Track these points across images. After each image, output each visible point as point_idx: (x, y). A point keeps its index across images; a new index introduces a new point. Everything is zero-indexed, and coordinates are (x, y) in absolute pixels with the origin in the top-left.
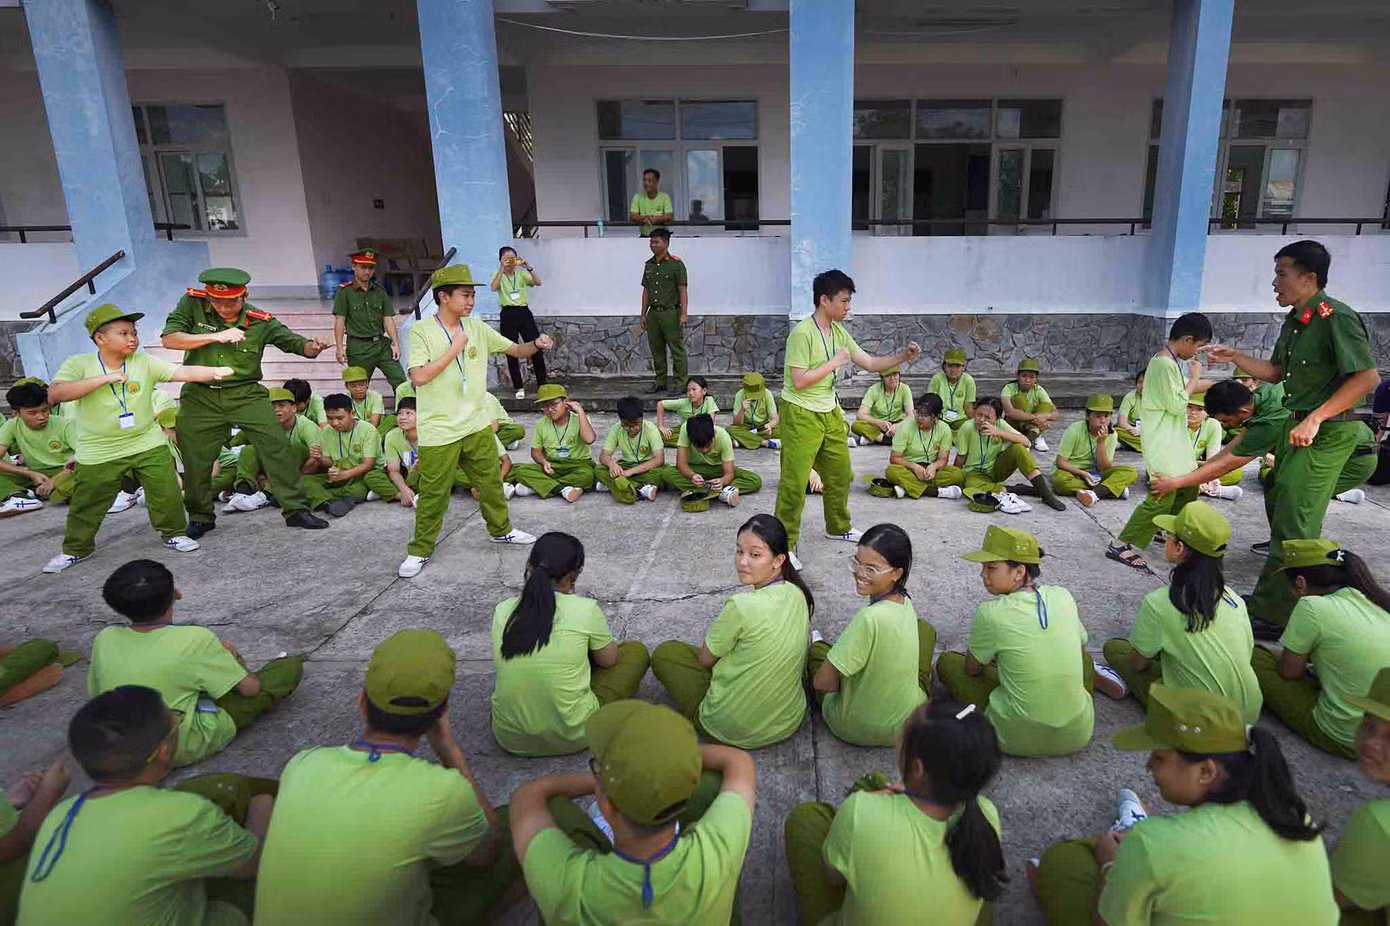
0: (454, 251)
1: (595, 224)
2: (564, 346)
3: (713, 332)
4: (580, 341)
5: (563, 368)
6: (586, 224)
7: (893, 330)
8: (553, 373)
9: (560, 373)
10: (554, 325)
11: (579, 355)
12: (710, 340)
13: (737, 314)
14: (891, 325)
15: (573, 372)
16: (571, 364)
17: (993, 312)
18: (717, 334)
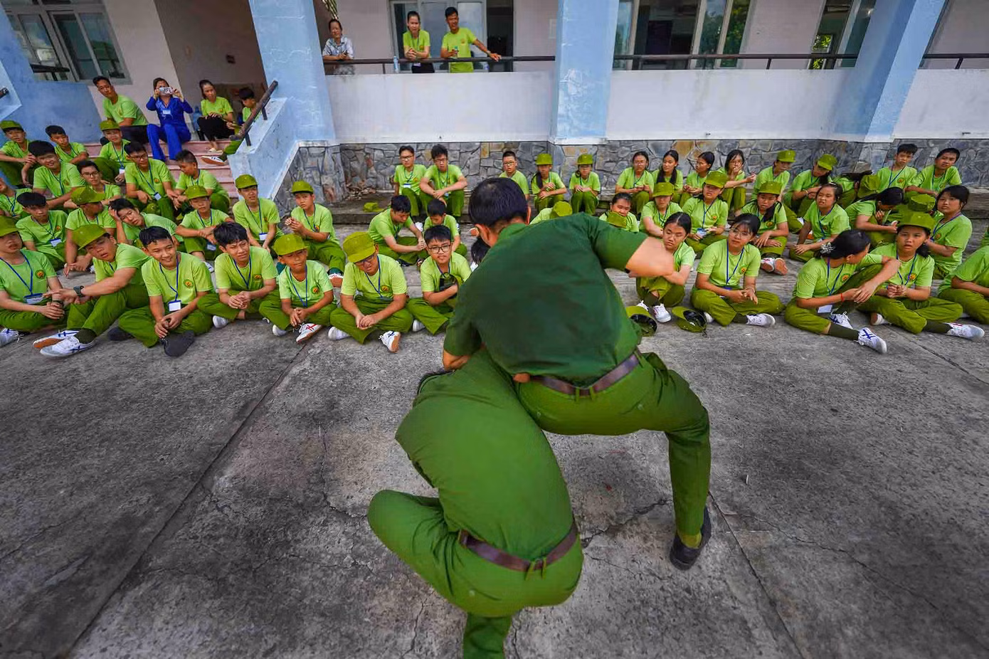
0: (275, 85)
1: (391, 62)
2: (373, 168)
3: (487, 156)
4: (384, 164)
5: (374, 186)
6: (383, 62)
7: (627, 154)
8: (366, 191)
9: (371, 190)
10: (363, 150)
11: (385, 176)
12: (485, 163)
13: (506, 140)
14: (627, 149)
15: (381, 189)
16: (379, 183)
17: (709, 137)
18: (490, 157)
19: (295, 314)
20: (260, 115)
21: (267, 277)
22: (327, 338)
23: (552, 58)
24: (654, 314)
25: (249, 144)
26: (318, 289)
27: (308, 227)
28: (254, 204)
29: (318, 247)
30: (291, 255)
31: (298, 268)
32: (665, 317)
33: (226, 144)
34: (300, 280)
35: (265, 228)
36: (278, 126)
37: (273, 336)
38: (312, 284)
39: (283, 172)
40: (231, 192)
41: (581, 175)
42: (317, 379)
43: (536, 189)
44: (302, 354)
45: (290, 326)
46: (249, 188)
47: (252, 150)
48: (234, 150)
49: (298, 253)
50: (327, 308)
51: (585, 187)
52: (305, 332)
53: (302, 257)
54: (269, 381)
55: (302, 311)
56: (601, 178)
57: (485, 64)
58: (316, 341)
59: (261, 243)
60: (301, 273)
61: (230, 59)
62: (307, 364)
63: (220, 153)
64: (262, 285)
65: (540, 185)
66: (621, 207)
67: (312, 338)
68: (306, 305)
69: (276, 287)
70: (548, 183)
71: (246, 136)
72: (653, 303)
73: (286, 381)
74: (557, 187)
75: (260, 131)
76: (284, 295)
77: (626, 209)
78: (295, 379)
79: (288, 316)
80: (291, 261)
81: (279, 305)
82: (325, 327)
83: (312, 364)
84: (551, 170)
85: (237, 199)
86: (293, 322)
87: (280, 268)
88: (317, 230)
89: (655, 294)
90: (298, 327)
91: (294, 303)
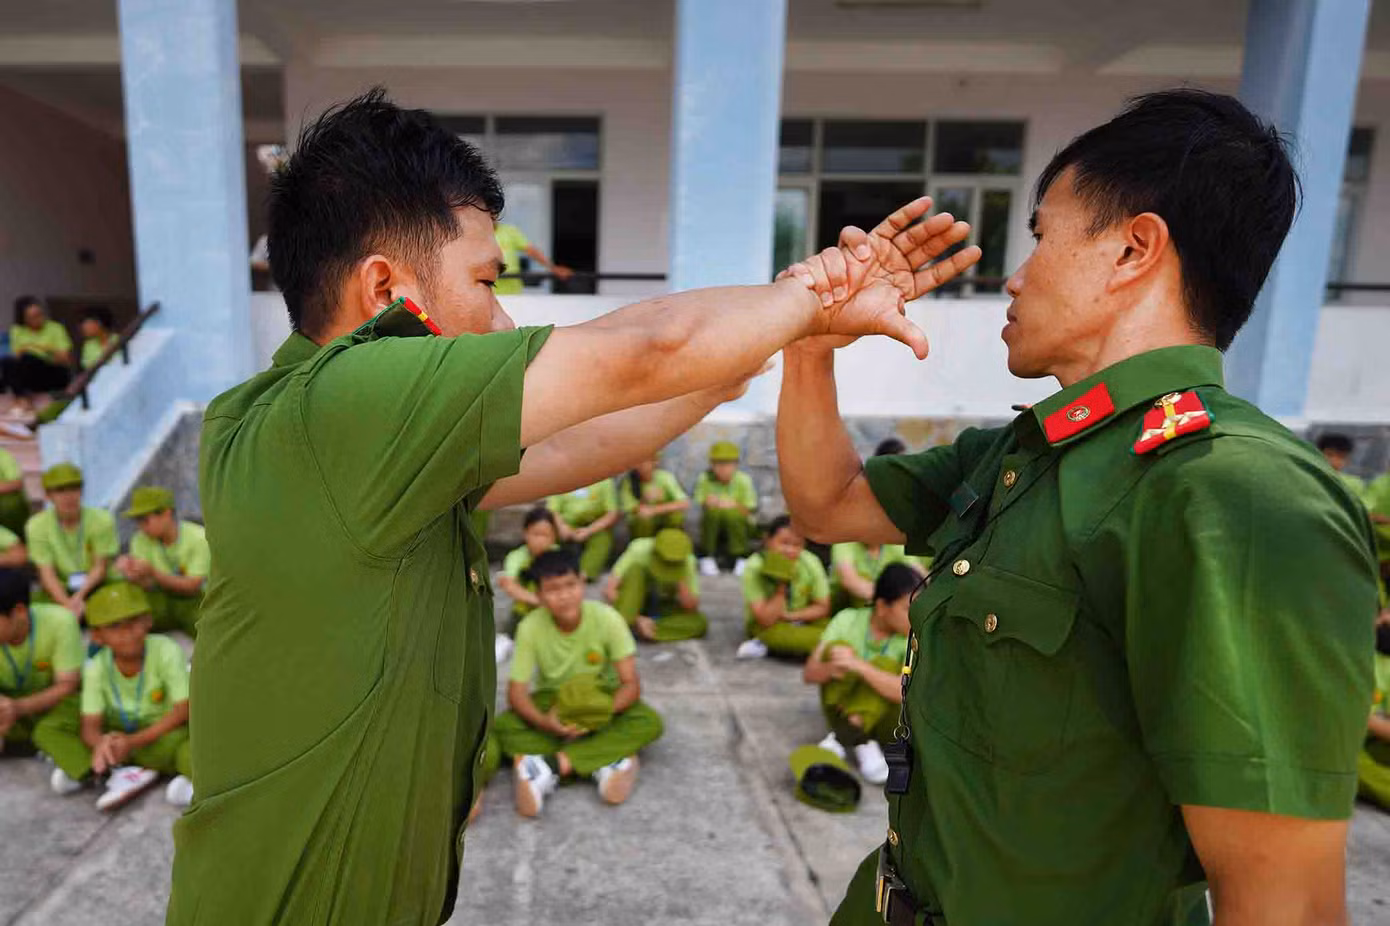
0: (154, 308)
19: (105, 748)
20: (118, 358)
21: (63, 667)
22: (164, 801)
23: (661, 277)
24: (854, 760)
25: (86, 406)
26: (162, 696)
27: (162, 568)
28: (70, 518)
29: (180, 606)
30: (115, 625)
31: (129, 650)
32: (879, 771)
33: (44, 403)
34: (128, 675)
35: (84, 565)
36: (149, 374)
37: (50, 795)
38: (152, 683)
39: (143, 457)
40: (34, 492)
41: (716, 478)
42: (126, 894)
43: (630, 503)
44: (105, 837)
45: (91, 773)
46: (69, 488)
47: (89, 418)
48: (54, 415)
49: (131, 621)
50: (176, 735)
51: (725, 501)
52: (122, 784)
53: (139, 629)
54: (17, 898)
55: (121, 741)
56: (757, 484)
57: (547, 284)
58: (140, 806)
59: (70, 592)
60: (132, 662)
61: (86, 257)
62: (110, 860)
63: (31, 417)
64: (51, 682)
65: (637, 493)
66: (786, 542)
67: (133, 799)
68: (132, 727)
69: (77, 686)
70: (651, 490)
71: (82, 392)
72: (851, 738)
73: (58, 898)
74: (670, 498)
75: (110, 385)
76: (91, 705)
77: (796, 545)
78: (78, 892)
79: (90, 750)
80: (115, 637)
81: (77, 728)
82: (164, 778)
83: (122, 862)
84: (657, 467)
85: (39, 506)
86: (98, 765)
87: (93, 651)
88: (181, 572)
89: (855, 720)
90: (107, 774)
91: (109, 722)
